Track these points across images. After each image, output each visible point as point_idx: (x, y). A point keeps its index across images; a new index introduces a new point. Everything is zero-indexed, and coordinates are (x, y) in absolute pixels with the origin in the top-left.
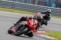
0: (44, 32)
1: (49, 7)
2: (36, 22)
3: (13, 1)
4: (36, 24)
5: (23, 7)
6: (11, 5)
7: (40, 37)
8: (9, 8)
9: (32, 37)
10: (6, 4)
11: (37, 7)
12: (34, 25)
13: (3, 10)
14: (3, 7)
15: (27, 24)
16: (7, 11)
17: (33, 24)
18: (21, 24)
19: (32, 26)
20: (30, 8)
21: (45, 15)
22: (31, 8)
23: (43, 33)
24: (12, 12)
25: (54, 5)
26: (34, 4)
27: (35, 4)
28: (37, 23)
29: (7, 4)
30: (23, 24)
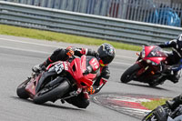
0: (145, 100)
1: (159, 25)
2: (95, 63)
3: (53, 7)
4: (93, 71)
5: (83, 24)
6: (46, 18)
7: (134, 116)
8: (40, 27)
9: (85, 108)
10: (33, 16)
11: (123, 25)
12: (87, 73)
13: (23, 35)
14: (23, 24)
15: (66, 69)
16: (34, 37)
17: (83, 71)
18: (50, 70)
19: (81, 75)
20: (105, 29)
21: (171, 52)
22: (107, 27)
23: (143, 103)
24: (51, 39)
25: (174, 18)
26: (116, 17)
27: (119, 15)
28: (97, 67)
29: (36, 17)
30: (56, 70)
